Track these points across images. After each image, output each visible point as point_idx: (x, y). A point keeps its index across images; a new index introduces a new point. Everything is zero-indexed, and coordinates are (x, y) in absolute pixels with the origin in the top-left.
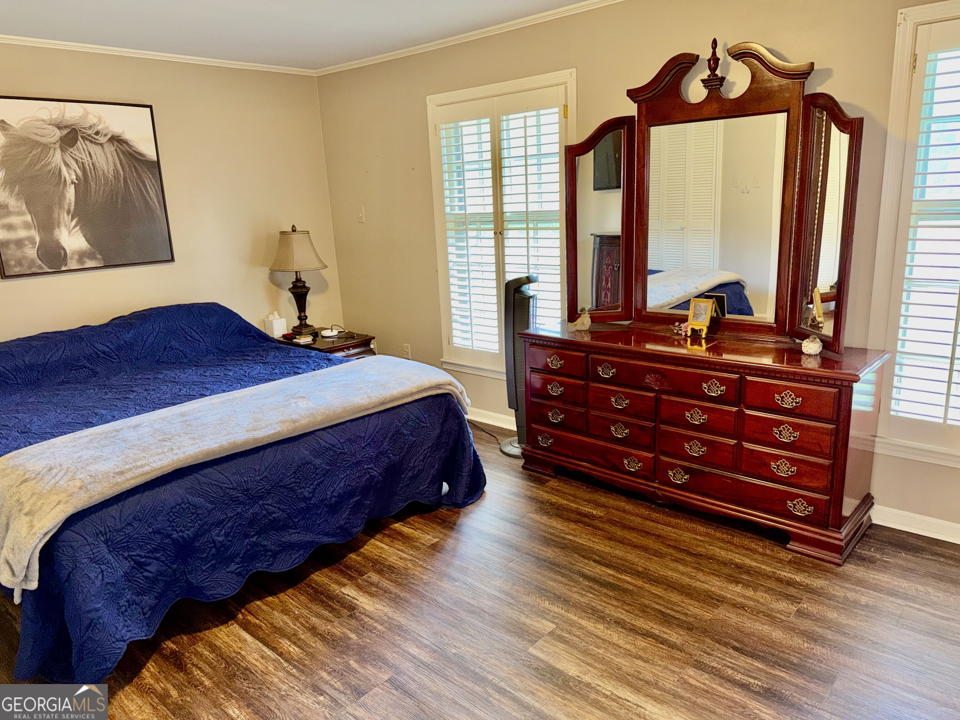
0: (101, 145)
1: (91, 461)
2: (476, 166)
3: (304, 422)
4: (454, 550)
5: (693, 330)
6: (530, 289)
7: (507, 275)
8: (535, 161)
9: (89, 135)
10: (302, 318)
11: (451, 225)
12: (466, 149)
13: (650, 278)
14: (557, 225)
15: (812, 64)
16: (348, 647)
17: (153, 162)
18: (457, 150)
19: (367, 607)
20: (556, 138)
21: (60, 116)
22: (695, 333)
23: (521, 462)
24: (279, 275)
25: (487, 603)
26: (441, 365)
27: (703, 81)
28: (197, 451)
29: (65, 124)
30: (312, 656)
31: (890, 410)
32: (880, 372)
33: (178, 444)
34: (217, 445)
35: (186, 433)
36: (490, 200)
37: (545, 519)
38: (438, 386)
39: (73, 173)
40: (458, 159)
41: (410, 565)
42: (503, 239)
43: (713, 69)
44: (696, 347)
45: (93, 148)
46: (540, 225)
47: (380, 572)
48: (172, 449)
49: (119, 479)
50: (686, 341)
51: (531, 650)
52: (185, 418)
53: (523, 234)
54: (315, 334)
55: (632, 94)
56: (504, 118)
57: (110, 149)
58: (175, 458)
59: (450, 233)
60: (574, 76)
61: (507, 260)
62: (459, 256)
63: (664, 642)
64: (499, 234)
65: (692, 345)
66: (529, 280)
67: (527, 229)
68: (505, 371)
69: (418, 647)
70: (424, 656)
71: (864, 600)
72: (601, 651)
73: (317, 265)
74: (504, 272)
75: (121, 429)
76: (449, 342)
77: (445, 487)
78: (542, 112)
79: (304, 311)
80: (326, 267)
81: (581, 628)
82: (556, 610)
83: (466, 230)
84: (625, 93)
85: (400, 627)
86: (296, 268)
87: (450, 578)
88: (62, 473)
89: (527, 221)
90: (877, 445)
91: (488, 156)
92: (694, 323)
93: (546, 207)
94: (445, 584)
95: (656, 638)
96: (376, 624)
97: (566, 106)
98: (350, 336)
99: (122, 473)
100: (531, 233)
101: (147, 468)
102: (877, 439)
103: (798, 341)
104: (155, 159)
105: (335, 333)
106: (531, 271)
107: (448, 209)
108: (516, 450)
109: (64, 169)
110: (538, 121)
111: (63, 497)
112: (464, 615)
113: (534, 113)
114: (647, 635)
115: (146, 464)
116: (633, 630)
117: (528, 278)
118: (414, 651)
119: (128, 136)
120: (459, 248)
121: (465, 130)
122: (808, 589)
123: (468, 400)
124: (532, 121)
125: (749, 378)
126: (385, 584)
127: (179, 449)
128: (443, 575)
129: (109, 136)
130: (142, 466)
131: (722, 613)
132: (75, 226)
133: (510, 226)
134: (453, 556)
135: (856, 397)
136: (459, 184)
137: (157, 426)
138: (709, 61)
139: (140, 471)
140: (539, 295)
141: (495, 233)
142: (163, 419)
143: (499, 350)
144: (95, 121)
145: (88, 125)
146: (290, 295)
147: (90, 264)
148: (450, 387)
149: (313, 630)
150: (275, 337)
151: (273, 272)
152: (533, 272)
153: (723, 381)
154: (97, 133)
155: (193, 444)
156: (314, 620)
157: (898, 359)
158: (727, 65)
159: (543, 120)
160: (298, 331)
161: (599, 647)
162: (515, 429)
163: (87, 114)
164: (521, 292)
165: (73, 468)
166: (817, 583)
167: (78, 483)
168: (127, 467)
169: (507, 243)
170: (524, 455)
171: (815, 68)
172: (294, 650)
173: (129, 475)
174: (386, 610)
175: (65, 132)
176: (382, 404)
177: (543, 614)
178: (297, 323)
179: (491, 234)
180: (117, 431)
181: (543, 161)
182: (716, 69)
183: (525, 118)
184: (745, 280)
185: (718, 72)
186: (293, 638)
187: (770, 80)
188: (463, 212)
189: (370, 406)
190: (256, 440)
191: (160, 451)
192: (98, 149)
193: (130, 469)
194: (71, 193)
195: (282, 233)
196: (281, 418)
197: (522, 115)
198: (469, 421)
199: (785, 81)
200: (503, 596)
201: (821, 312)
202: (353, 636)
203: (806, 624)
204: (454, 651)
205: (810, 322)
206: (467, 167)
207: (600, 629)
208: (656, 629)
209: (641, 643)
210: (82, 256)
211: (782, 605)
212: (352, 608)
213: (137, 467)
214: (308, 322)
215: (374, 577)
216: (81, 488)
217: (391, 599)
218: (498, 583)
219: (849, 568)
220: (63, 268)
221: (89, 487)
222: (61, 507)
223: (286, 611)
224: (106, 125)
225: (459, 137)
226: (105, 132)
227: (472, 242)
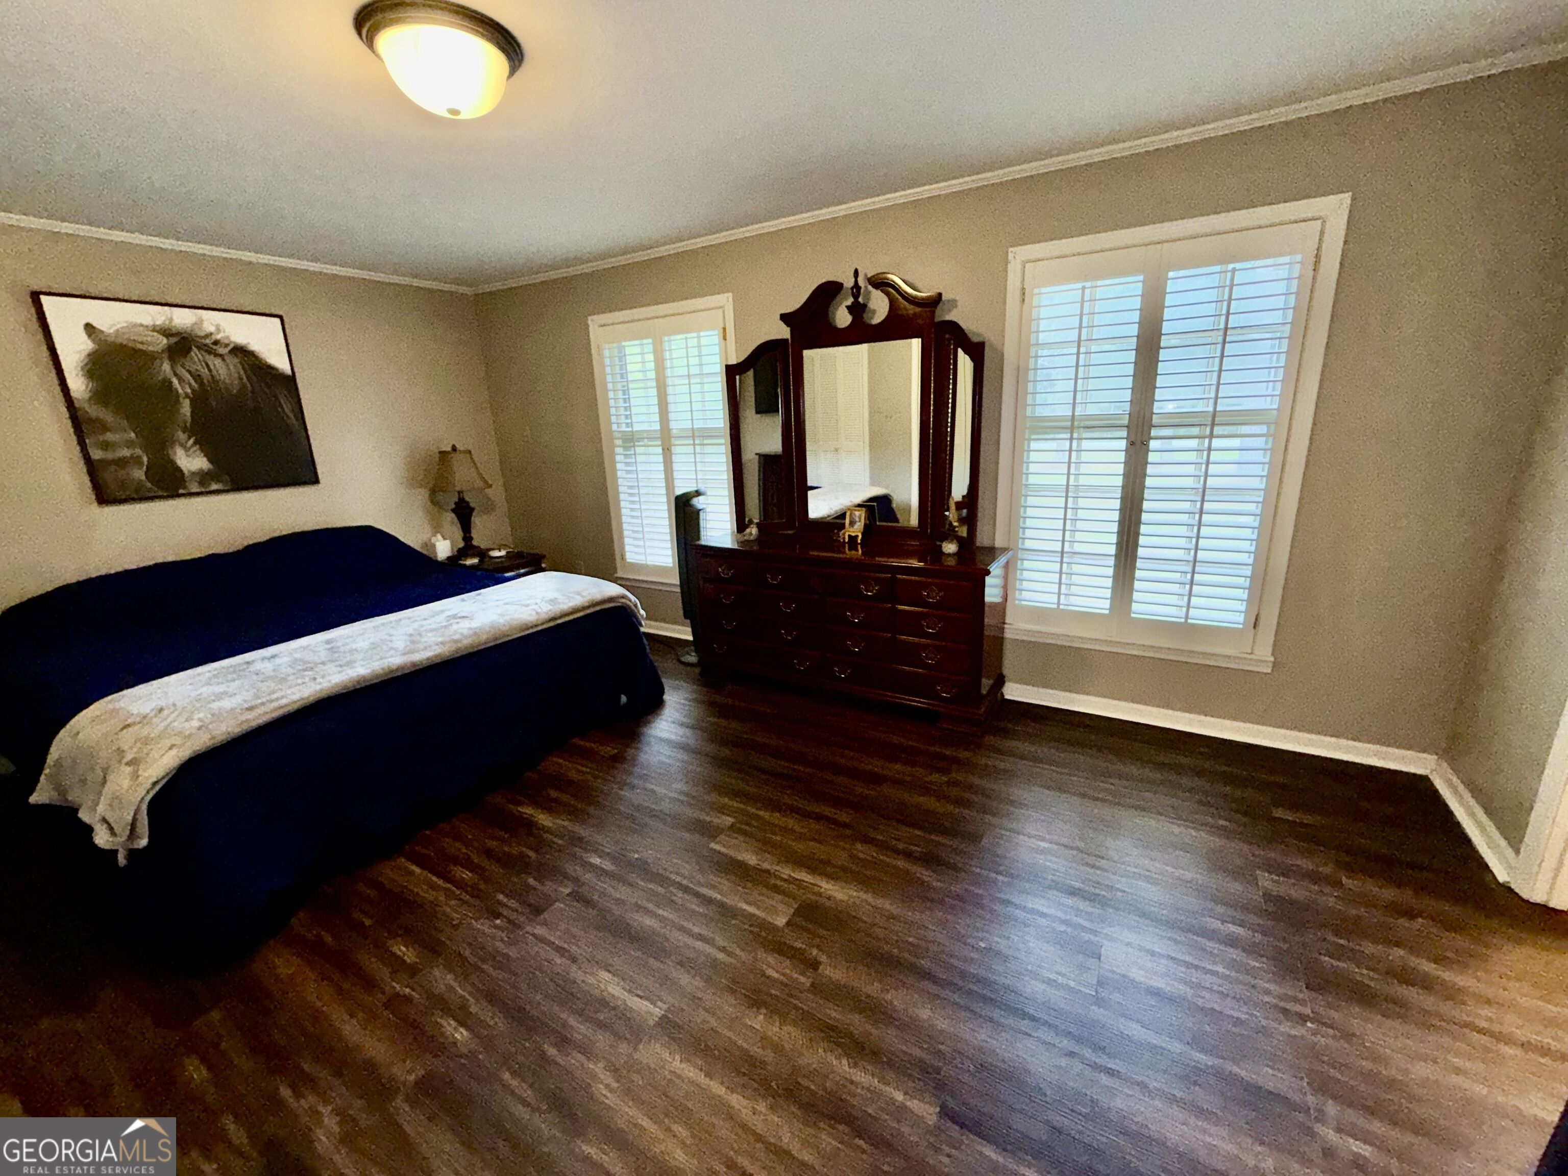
0: (221, 356)
1: (213, 698)
2: (641, 385)
3: (466, 642)
4: (634, 759)
5: (849, 536)
6: (698, 502)
7: (676, 489)
8: (698, 380)
9: (205, 345)
10: (467, 538)
11: (619, 442)
12: (630, 367)
13: (810, 493)
14: (723, 441)
15: (940, 295)
16: (527, 865)
17: (289, 376)
18: (621, 369)
19: (545, 823)
20: (717, 359)
21: (167, 322)
22: (853, 539)
23: (697, 670)
24: (440, 497)
25: (666, 806)
26: (615, 580)
27: (848, 307)
28: (344, 678)
29: (174, 331)
30: (487, 881)
31: (1015, 599)
32: (1007, 566)
33: (322, 673)
34: (369, 671)
35: (332, 661)
36: (657, 418)
37: (723, 722)
38: (611, 599)
39: (187, 386)
40: (622, 377)
41: (589, 777)
42: (671, 454)
43: (856, 296)
44: (854, 552)
45: (211, 359)
46: (706, 442)
47: (558, 788)
48: (315, 679)
49: (250, 715)
50: (844, 547)
51: (713, 845)
52: (332, 645)
53: (690, 449)
54: (482, 554)
55: (785, 318)
56: (666, 338)
57: (233, 361)
58: (318, 687)
59: (618, 450)
60: (731, 299)
61: (676, 475)
62: (628, 472)
63: (835, 822)
64: (667, 452)
65: (849, 550)
66: (698, 493)
67: (694, 445)
68: (678, 583)
69: (600, 857)
70: (607, 865)
71: (1002, 765)
72: (778, 838)
73: (481, 484)
74: (674, 488)
75: (253, 661)
76: (623, 558)
77: (624, 699)
78: (702, 334)
79: (470, 532)
80: (491, 486)
81: (758, 817)
82: (736, 805)
83: (634, 446)
84: (779, 317)
85: (581, 839)
86: (458, 489)
87: (633, 787)
88: (176, 713)
89: (693, 437)
90: (1006, 630)
91: (652, 375)
92: (851, 529)
93: (710, 424)
94: (626, 793)
95: (828, 819)
96: (555, 840)
97: (724, 329)
98: (520, 555)
99: (250, 709)
100: (698, 448)
101: (284, 701)
102: (1006, 626)
103: (938, 543)
104: (289, 372)
105: (503, 553)
106: (700, 486)
107: (614, 427)
108: (692, 658)
109: (175, 381)
110: (699, 342)
111: (177, 740)
112: (647, 820)
113: (694, 335)
114: (819, 817)
115: (283, 697)
116: (806, 815)
117: (697, 491)
118: (596, 861)
119: (254, 346)
120: (627, 464)
121: (628, 351)
122: (956, 760)
123: (642, 612)
124: (693, 342)
125: (899, 576)
126: (565, 798)
127: (323, 677)
128: (623, 785)
129: (229, 348)
130: (277, 699)
131: (887, 790)
132: (192, 446)
133: (677, 442)
134: (634, 766)
135: (988, 591)
136: (625, 402)
137: (297, 656)
138: (852, 288)
139: (276, 704)
140: (709, 509)
141: (663, 450)
142: (305, 648)
143: (673, 562)
144: (212, 329)
145: (202, 334)
146: (453, 515)
147: (214, 487)
148: (623, 600)
149: (489, 853)
150: (439, 559)
151: (433, 492)
152: (701, 487)
153: (878, 581)
154: (216, 343)
155: (339, 672)
156: (492, 844)
157: (1020, 556)
158: (868, 293)
159: (704, 341)
160: (462, 553)
161: (775, 834)
162: (691, 638)
163: (201, 321)
164: (691, 506)
165: (189, 707)
166: (963, 754)
167: (196, 724)
168: (260, 701)
169: (674, 458)
170: (699, 664)
171: (944, 298)
172: (467, 875)
173: (263, 709)
174: (566, 823)
175: (173, 340)
176: (553, 619)
177: (722, 810)
178: (461, 544)
179: (660, 450)
180: (248, 663)
181: (706, 380)
182: (858, 297)
183: (686, 339)
184: (892, 494)
185: (860, 300)
186: (468, 864)
187: (905, 309)
188: (630, 429)
189: (539, 622)
190: (414, 664)
191: (300, 681)
192: (218, 362)
193: (263, 704)
194: (186, 408)
195: (442, 453)
196: (440, 639)
197: (683, 336)
198: (644, 633)
199: (918, 310)
200: (682, 797)
201: (956, 517)
202: (531, 854)
203: (955, 792)
204: (636, 856)
205: (947, 526)
206: (631, 386)
207: (776, 818)
208: (827, 811)
209: (814, 826)
210: (204, 478)
211: (935, 777)
212: (530, 825)
213: (272, 701)
214: (475, 543)
215: (554, 794)
216: (199, 728)
217: (570, 813)
218: (680, 786)
219: (989, 739)
220: (181, 491)
221: (210, 726)
222: (174, 752)
223: (458, 837)
224: (226, 334)
225: (622, 357)
226: (226, 342)
227: (640, 459)
